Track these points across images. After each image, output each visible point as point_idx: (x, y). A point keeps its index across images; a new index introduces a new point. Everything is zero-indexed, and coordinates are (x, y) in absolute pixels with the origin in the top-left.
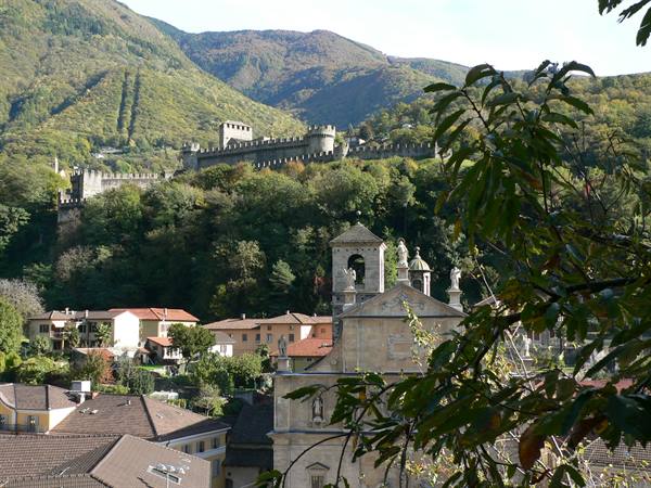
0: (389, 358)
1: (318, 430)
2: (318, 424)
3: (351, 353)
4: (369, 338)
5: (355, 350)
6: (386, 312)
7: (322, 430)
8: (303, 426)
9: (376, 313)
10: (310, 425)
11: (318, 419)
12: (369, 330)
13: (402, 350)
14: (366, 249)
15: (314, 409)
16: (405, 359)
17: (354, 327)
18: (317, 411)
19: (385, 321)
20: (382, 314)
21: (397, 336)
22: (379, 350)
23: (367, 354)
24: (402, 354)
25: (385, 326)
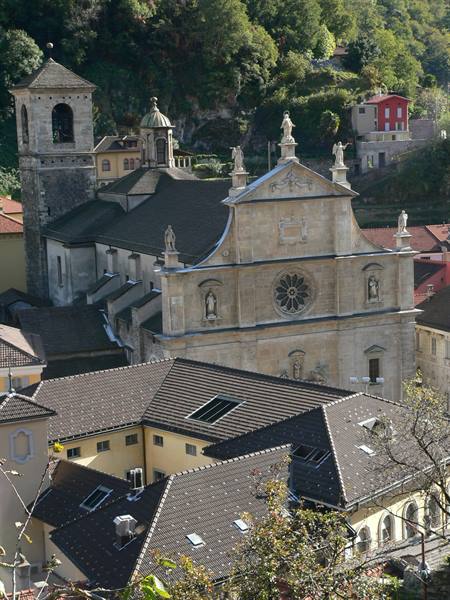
0: (280, 244)
1: (212, 328)
2: (212, 322)
3: (245, 242)
4: (260, 223)
5: (249, 238)
6: (276, 194)
7: (216, 328)
8: (196, 326)
9: (266, 195)
10: (203, 323)
11: (212, 317)
12: (259, 214)
13: (293, 234)
14: (74, 96)
15: (207, 306)
16: (295, 244)
17: (248, 213)
18: (211, 307)
19: (275, 204)
20: (273, 197)
21: (288, 219)
22: (270, 237)
23: (258, 242)
24: (292, 239)
25: (276, 209)
